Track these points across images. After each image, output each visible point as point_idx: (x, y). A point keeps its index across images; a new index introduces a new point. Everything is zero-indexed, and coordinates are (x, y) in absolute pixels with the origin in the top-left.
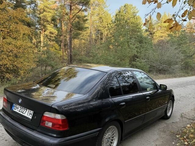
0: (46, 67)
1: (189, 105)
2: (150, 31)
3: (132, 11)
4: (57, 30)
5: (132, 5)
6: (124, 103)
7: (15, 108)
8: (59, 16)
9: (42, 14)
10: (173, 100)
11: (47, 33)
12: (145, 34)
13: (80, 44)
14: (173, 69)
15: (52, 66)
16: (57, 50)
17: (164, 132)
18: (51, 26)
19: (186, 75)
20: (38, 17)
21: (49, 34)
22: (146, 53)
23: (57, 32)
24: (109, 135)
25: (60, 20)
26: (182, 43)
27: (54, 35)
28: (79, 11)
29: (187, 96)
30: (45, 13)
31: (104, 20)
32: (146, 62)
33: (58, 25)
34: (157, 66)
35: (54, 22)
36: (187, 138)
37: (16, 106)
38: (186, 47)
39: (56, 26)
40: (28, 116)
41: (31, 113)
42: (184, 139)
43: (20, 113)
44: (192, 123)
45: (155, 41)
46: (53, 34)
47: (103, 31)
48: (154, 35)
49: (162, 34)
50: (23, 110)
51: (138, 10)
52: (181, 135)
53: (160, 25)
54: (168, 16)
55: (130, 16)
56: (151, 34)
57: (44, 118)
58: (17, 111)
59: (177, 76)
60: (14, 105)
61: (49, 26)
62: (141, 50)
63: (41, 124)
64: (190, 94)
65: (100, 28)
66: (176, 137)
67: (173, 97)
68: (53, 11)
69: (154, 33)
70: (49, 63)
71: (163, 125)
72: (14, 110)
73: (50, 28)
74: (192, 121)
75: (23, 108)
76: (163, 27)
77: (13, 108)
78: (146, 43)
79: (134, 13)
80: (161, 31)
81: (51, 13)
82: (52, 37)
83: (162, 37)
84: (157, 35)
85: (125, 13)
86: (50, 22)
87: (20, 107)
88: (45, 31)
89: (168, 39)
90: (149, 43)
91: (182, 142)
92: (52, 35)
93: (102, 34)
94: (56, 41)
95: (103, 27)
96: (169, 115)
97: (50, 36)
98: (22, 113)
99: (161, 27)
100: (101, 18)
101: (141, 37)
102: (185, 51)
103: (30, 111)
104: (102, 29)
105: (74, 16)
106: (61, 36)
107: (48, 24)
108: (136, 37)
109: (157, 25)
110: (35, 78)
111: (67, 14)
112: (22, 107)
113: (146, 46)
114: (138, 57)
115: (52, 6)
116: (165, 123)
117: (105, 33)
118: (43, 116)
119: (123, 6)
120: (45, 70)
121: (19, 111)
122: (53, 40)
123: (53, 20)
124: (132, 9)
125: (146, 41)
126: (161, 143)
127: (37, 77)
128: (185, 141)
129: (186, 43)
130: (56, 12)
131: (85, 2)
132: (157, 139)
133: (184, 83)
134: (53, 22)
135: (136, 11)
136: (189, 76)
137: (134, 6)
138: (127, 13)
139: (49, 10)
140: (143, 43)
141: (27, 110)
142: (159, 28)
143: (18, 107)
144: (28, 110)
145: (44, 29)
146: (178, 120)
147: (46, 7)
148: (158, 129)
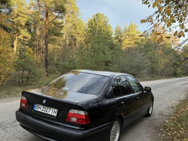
0: (23, 71)
1: (163, 104)
2: (118, 39)
3: (103, 20)
4: (31, 35)
5: (103, 15)
6: (123, 102)
7: (37, 108)
8: (33, 21)
9: (16, 19)
10: (153, 100)
11: (20, 37)
12: (115, 42)
13: (54, 49)
14: (142, 74)
15: (30, 70)
16: (31, 54)
17: (150, 127)
18: (25, 31)
19: (153, 79)
20: (12, 22)
21: (23, 38)
22: (117, 58)
23: (30, 36)
24: (114, 129)
25: (34, 25)
26: (148, 50)
27: (28, 40)
28: (56, 18)
29: (159, 97)
30: (19, 18)
31: (77, 27)
32: (117, 67)
33: (32, 29)
34: (127, 70)
35: (28, 27)
36: (169, 130)
37: (38, 106)
38: (152, 54)
39: (29, 30)
40: (52, 114)
41: (55, 111)
42: (167, 131)
43: (43, 112)
44: (169, 119)
45: (124, 48)
46: (27, 38)
47: (76, 37)
48: (123, 42)
49: (130, 42)
50: (47, 110)
51: (108, 19)
52: (164, 128)
53: (128, 34)
54: (134, 25)
55: (101, 24)
56: (120, 41)
57: (69, 115)
58: (39, 110)
59: (145, 79)
60: (35, 105)
61: (23, 30)
62: (113, 56)
63: (66, 120)
64: (161, 95)
65: (73, 35)
66: (161, 130)
67: (153, 97)
68: (28, 16)
69: (122, 40)
70: (27, 67)
71: (147, 121)
72: (36, 110)
73: (24, 33)
74: (168, 118)
75: (47, 107)
76: (131, 35)
77: (35, 108)
78: (116, 49)
79: (106, 22)
80: (129, 39)
81: (25, 18)
82: (26, 41)
83: (129, 44)
84: (125, 42)
85: (97, 22)
86: (24, 26)
87: (42, 106)
88: (18, 36)
89: (135, 46)
90: (119, 50)
91: (166, 133)
92: (26, 40)
93: (75, 40)
94: (29, 46)
95: (77, 33)
96: (150, 112)
97: (24, 41)
98: (45, 112)
99: (129, 35)
100: (74, 25)
101: (112, 44)
102: (151, 57)
103: (54, 109)
104: (75, 35)
105: (51, 22)
106: (34, 40)
107: (22, 28)
108: (108, 44)
109: (125, 33)
110: (11, 82)
111: (42, 20)
112: (45, 107)
113: (117, 52)
114: (110, 62)
115: (26, 11)
116: (148, 119)
117: (79, 39)
118: (68, 113)
119: (95, 15)
120: (23, 74)
121: (42, 110)
122: (27, 45)
123: (28, 24)
124: (104, 18)
125: (117, 48)
126: (150, 135)
127: (13, 81)
128: (168, 132)
129: (151, 50)
130: (30, 18)
131: (61, 10)
132: (146, 132)
133: (153, 86)
134: (26, 27)
135: (107, 20)
136: (155, 80)
137: (105, 15)
138: (99, 22)
139: (23, 15)
140: (114, 50)
141: (50, 109)
142: (127, 37)
143: (40, 107)
144: (52, 109)
145: (17, 34)
146: (158, 117)
147: (20, 12)
148: (144, 125)
